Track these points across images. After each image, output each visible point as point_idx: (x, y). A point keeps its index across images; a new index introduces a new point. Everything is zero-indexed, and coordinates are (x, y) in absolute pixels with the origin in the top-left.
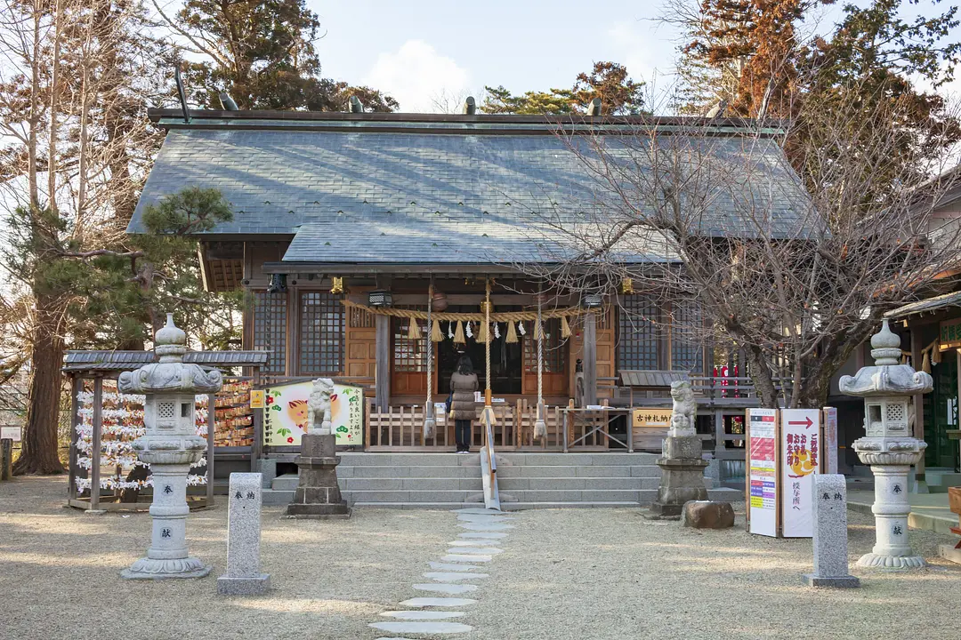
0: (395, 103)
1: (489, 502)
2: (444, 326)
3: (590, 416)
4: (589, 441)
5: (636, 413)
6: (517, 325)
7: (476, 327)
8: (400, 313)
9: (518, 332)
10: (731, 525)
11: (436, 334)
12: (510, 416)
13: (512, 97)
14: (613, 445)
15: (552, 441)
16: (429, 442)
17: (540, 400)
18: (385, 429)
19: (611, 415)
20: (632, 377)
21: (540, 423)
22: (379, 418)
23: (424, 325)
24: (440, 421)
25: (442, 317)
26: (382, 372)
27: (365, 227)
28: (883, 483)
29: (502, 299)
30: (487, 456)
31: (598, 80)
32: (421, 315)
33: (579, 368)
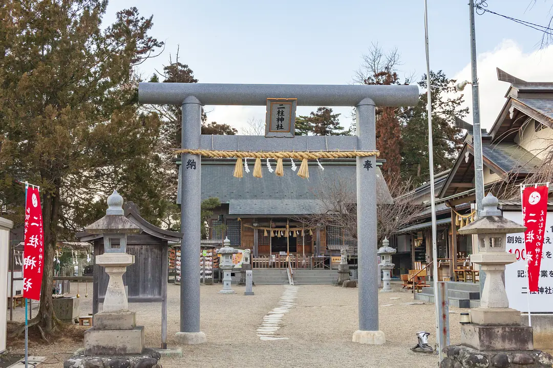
0: (236, 131)
1: (291, 283)
2: (274, 232)
3: (319, 259)
4: (318, 266)
5: (332, 258)
6: (296, 232)
7: (284, 232)
8: (262, 228)
9: (297, 234)
10: (356, 287)
11: (272, 234)
12: (294, 259)
14: (325, 267)
15: (307, 266)
16: (271, 267)
17: (304, 254)
18: (257, 263)
19: (325, 259)
20: (331, 247)
21: (304, 261)
22: (255, 260)
23: (269, 232)
24: (274, 261)
25: (274, 230)
26: (256, 246)
27: (249, 201)
28: (385, 273)
29: (292, 224)
30: (289, 271)
31: (319, 114)
32: (268, 229)
33: (315, 244)
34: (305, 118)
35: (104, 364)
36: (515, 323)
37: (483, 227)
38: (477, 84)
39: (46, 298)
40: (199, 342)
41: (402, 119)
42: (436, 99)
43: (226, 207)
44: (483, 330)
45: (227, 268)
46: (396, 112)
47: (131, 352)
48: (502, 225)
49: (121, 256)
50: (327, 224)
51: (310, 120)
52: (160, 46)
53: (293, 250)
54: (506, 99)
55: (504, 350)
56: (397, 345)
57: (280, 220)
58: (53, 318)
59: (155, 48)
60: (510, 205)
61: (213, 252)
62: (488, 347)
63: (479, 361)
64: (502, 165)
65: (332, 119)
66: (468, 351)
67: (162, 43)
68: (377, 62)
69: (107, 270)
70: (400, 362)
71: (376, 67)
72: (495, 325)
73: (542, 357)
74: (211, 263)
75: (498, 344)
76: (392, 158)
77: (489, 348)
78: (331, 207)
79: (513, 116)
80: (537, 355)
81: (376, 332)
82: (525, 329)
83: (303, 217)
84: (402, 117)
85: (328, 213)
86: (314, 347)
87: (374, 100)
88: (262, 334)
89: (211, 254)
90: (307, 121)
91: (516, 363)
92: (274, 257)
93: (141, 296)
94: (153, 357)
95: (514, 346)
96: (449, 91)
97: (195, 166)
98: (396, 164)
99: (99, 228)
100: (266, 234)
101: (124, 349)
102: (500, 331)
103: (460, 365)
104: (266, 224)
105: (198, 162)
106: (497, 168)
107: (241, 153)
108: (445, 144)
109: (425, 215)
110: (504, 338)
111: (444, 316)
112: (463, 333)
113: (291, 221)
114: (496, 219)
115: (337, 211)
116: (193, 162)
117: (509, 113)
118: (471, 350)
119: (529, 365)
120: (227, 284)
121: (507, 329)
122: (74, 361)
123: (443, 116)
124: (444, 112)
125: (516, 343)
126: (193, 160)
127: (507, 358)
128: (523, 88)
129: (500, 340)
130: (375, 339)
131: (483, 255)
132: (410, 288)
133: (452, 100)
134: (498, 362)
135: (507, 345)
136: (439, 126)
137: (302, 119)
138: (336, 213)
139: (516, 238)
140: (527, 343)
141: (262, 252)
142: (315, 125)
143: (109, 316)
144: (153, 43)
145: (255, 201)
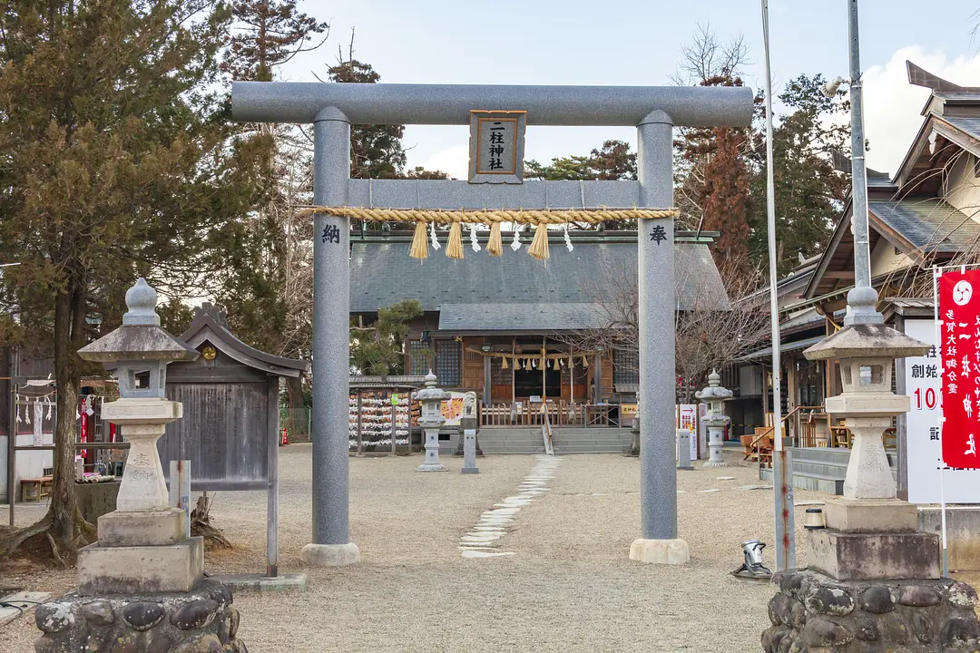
1: (548, 452)
2: (521, 361)
3: (598, 409)
4: (598, 422)
5: (623, 407)
6: (559, 360)
7: (537, 361)
8: (498, 355)
9: (560, 364)
11: (516, 366)
12: (556, 409)
13: (541, 167)
14: (610, 424)
15: (579, 422)
16: (514, 423)
17: (572, 401)
18: (490, 416)
19: (609, 408)
20: (621, 388)
21: (572, 413)
22: (487, 411)
23: (510, 361)
24: (519, 412)
25: (520, 357)
26: (487, 385)
27: (475, 307)
28: (713, 433)
29: (552, 347)
30: (547, 429)
31: (606, 153)
32: (509, 356)
33: (592, 383)
34: (581, 159)
35: (113, 612)
36: (906, 527)
37: (847, 345)
38: (860, 83)
39: (62, 482)
40: (347, 562)
41: (751, 161)
42: (811, 125)
43: (433, 317)
44: (846, 543)
45: (432, 425)
46: (741, 149)
47: (169, 588)
48: (883, 341)
49: (151, 404)
50: (612, 346)
51: (591, 163)
52: (322, 31)
53: (554, 392)
54: (923, 119)
55: (884, 579)
56: (708, 564)
57: (530, 340)
58: (76, 519)
59: (311, 33)
60: (917, 308)
61: (409, 398)
62: (854, 573)
63: (835, 601)
64: (913, 237)
65: (629, 161)
66: (817, 580)
67: (325, 25)
68: (708, 59)
69: (124, 431)
70: (708, 598)
71: (706, 66)
72: (869, 532)
73: (955, 592)
74: (406, 417)
75: (874, 568)
76: (732, 231)
77: (855, 576)
78: (619, 316)
79: (936, 148)
80: (947, 588)
81: (672, 542)
82: (925, 538)
83: (569, 334)
84: (752, 157)
85: (613, 327)
86: (556, 570)
87: (670, 114)
88: (468, 546)
89: (406, 401)
90: (585, 166)
91: (906, 604)
92: (519, 405)
93: (229, 479)
94: (212, 598)
95: (902, 571)
96: (834, 111)
97: (338, 237)
98: (740, 241)
99: (107, 350)
100: (505, 365)
101: (155, 583)
102: (875, 543)
103: (803, 608)
104: (507, 347)
105: (345, 230)
106: (905, 243)
107: (424, 213)
108: (826, 206)
109: (786, 329)
110: (884, 555)
111: (785, 513)
112: (810, 547)
113: (549, 341)
114: (874, 330)
115: (629, 324)
116: (335, 230)
117: (929, 143)
118: (822, 579)
119: (930, 608)
120: (432, 455)
121: (890, 540)
122: (55, 606)
123: (824, 156)
124: (825, 149)
125: (907, 566)
126: (335, 226)
127: (889, 594)
128: (954, 98)
129: (876, 560)
130: (669, 555)
131: (846, 399)
132: (756, 459)
133: (840, 126)
134: (872, 600)
135: (891, 570)
136: (817, 173)
137: (576, 162)
138: (626, 327)
139: (928, 368)
140: (929, 566)
141: (499, 396)
142: (598, 172)
143: (129, 521)
144: (308, 25)
145: (486, 306)
